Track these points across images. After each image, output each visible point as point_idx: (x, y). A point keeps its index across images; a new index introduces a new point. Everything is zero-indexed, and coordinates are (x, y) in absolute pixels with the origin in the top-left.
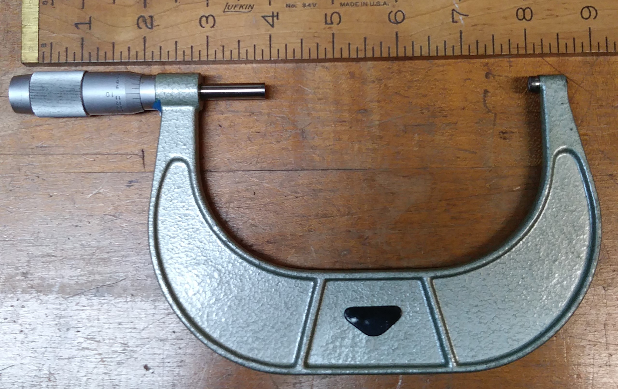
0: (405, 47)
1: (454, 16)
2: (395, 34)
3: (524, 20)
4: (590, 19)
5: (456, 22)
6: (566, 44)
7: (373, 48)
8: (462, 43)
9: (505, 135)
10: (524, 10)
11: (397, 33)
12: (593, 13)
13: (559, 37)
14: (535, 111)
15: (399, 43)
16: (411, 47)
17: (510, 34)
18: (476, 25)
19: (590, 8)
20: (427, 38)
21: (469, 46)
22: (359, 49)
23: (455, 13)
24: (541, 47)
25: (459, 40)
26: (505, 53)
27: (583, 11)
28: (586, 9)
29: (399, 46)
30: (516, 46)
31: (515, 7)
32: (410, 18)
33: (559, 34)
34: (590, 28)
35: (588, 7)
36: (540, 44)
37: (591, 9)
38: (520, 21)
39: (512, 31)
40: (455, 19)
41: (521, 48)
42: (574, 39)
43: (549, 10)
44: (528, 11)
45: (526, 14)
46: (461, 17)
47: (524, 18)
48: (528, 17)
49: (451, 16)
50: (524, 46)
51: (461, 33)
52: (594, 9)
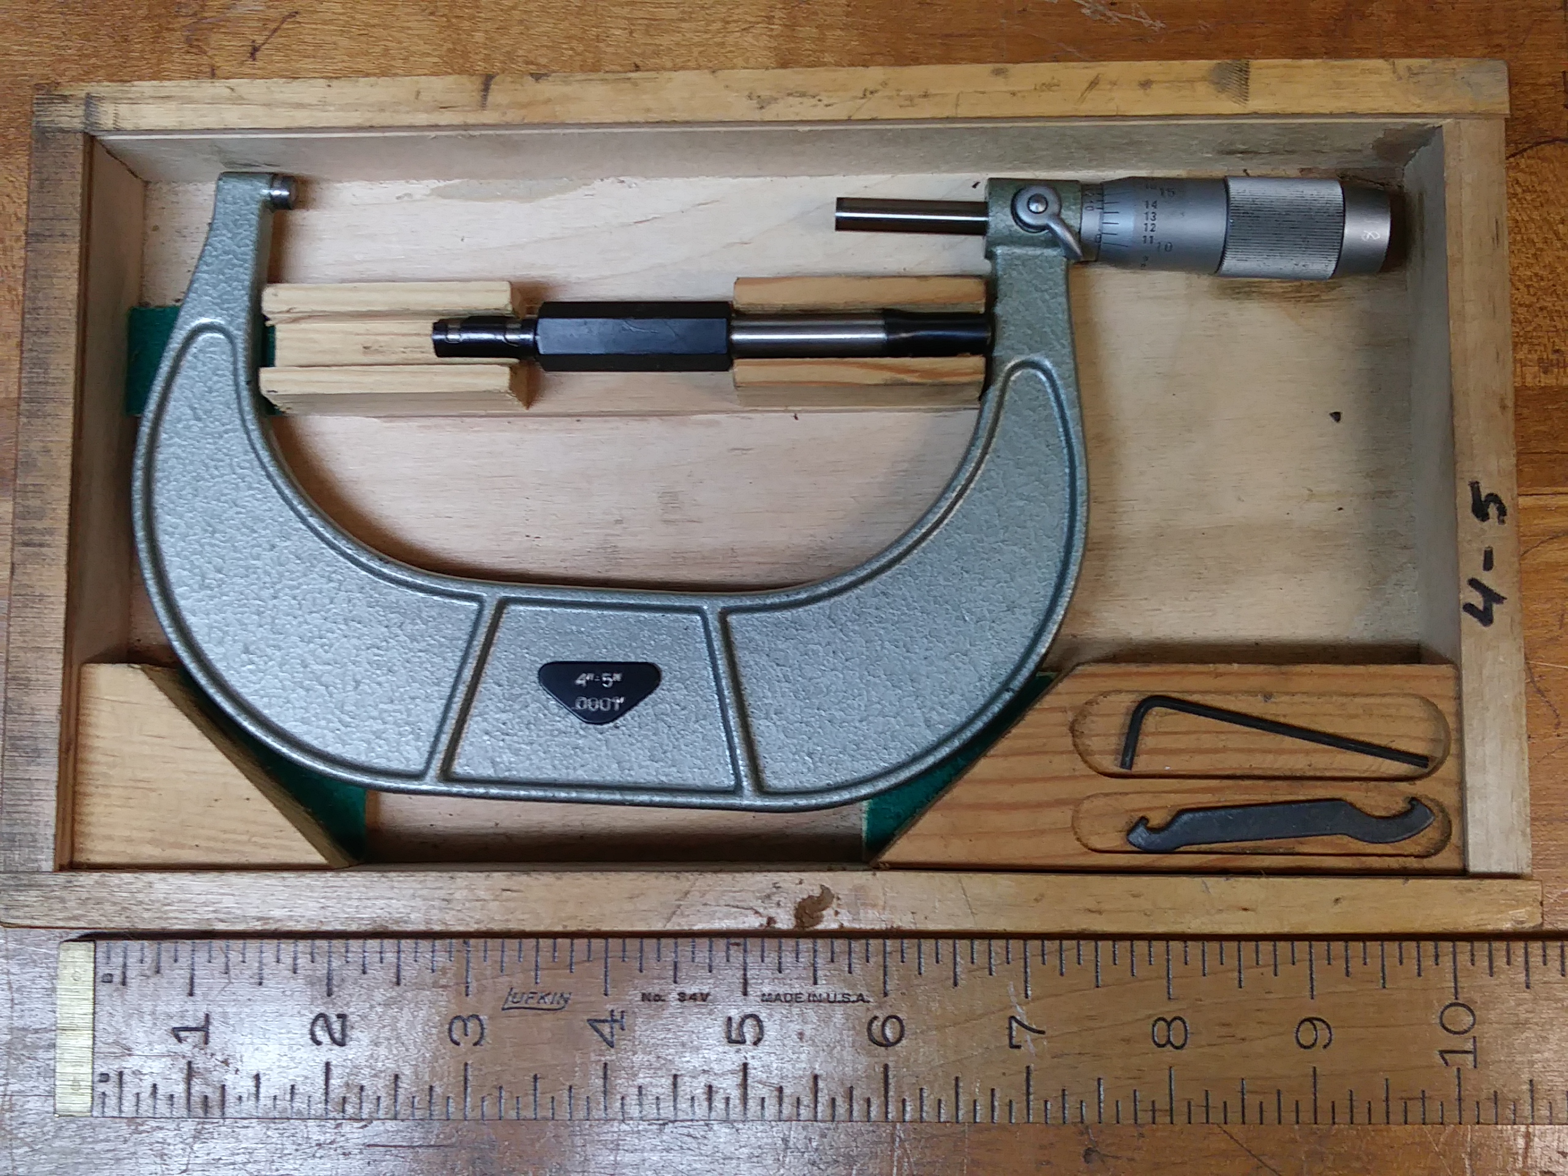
0: (903, 1102)
1: (1014, 1033)
3: (1169, 1047)
4: (1315, 1049)
5: (1018, 1047)
6: (1261, 1104)
8: (1031, 1097)
10: (1169, 1024)
12: (1324, 1035)
13: (1246, 1088)
16: (918, 1102)
17: (1136, 1078)
18: (1063, 1055)
19: (1315, 1022)
20: (953, 1083)
21: (1046, 1103)
23: (1014, 1025)
24: (1204, 1108)
25: (1024, 1088)
26: (1125, 1122)
27: (1301, 1029)
28: (1308, 1025)
30: (1150, 1107)
31: (1150, 1017)
32: (915, 1032)
33: (1246, 1082)
34: (1314, 1069)
35: (1310, 1020)
36: (1204, 1103)
37: (1317, 1024)
38: (1159, 1050)
39: (1141, 1071)
40: (1015, 1040)
41: (1160, 1109)
42: (1279, 1092)
43: (1224, 1025)
44: (1177, 1025)
45: (1172, 1032)
46: (1029, 1036)
47: (1169, 1041)
48: (1177, 1040)
49: (1007, 1031)
50: (1167, 1107)
51: (1028, 1072)
52: (1324, 1026)
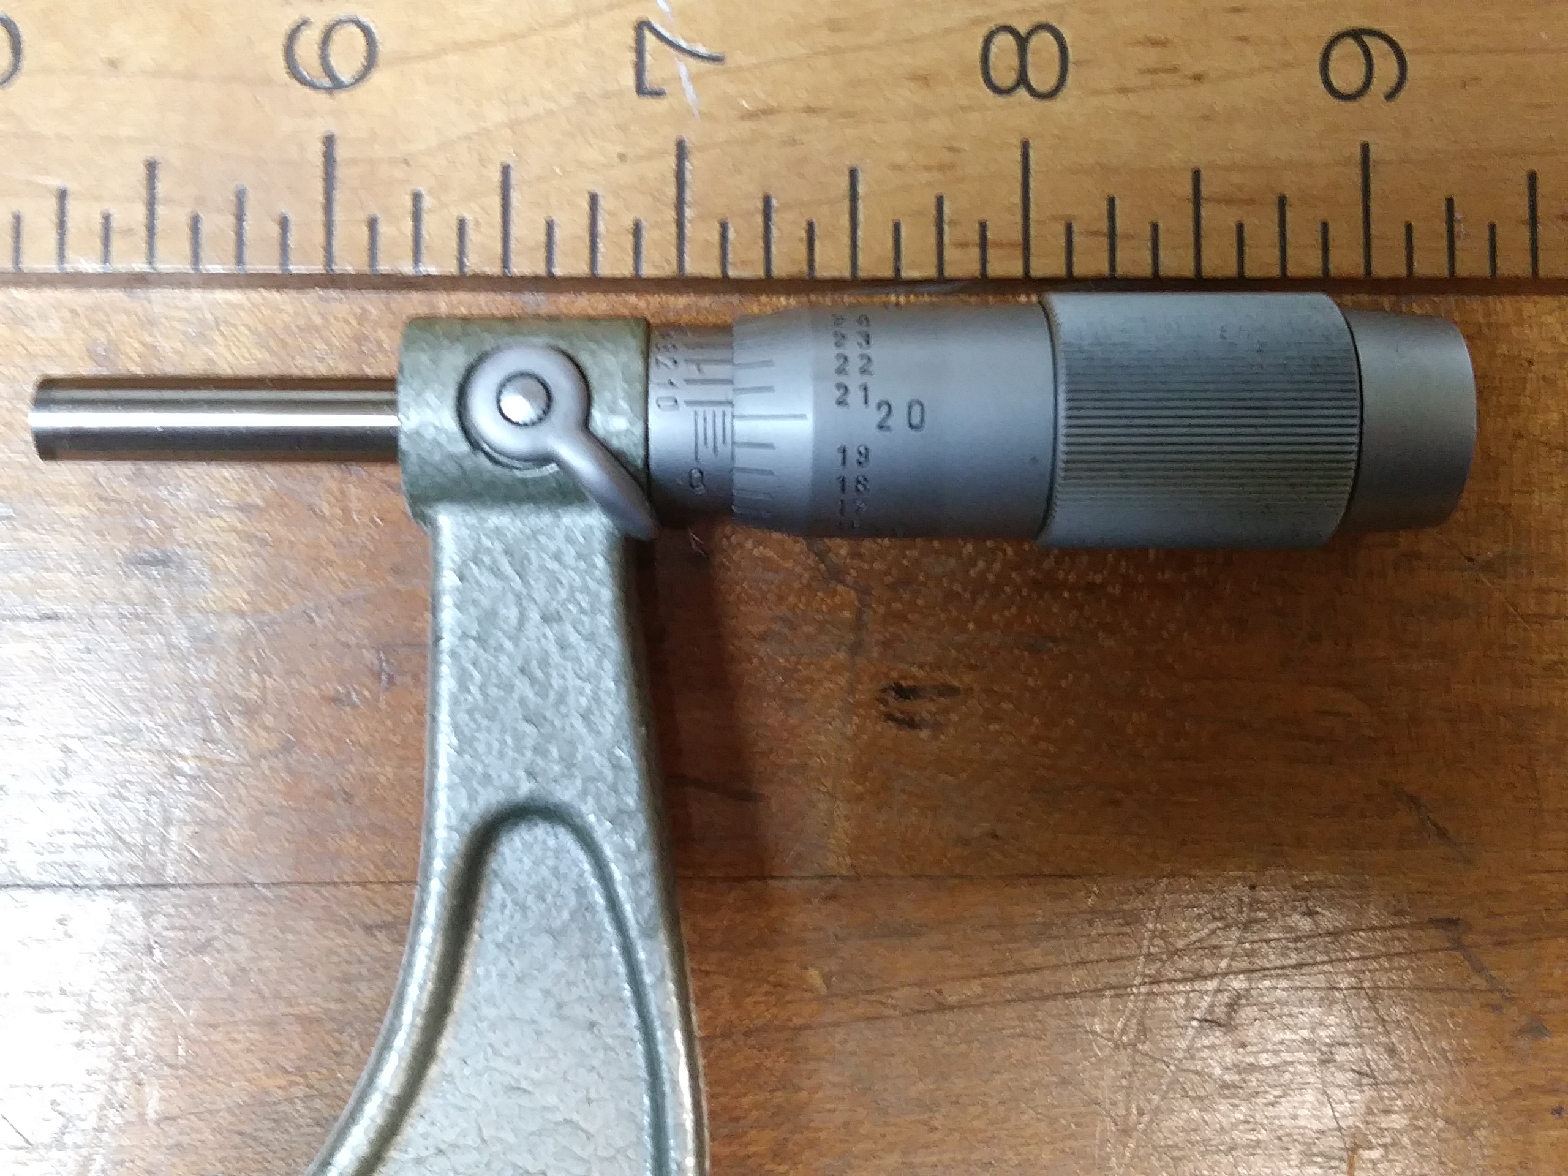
0: (372, 224)
1: (648, 58)
2: (319, 147)
3: (1022, 93)
4: (1365, 101)
5: (658, 94)
6: (1240, 227)
7: (195, 223)
8: (688, 213)
9: (908, 705)
10: (1022, 42)
11: (329, 142)
12: (1386, 68)
13: (1205, 191)
14: (1072, 577)
15: (338, 196)
16: (408, 225)
17: (942, 168)
18: (766, 112)
19: (1366, 39)
20: (497, 177)
21: (724, 227)
22: (115, 224)
23: (650, 38)
24: (1105, 241)
25: (671, 192)
26: (915, 274)
27: (1335, 54)
28: (1350, 46)
29: (338, 216)
30: (976, 238)
31: (977, 22)
32: (405, 58)
33: (1204, 175)
34: (1365, 148)
35: (1356, 34)
36: (1104, 226)
37: (1372, 43)
38: (1000, 100)
39: (951, 149)
40: (652, 78)
41: (1000, 245)
42: (1282, 202)
43: (1155, 43)
44: (1043, 42)
45: (1030, 58)
46: (684, 67)
47: (1023, 80)
48: (1042, 77)
49: (632, 57)
50: (1017, 236)
51: (681, 151)
52: (1386, 47)
